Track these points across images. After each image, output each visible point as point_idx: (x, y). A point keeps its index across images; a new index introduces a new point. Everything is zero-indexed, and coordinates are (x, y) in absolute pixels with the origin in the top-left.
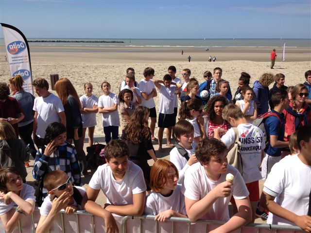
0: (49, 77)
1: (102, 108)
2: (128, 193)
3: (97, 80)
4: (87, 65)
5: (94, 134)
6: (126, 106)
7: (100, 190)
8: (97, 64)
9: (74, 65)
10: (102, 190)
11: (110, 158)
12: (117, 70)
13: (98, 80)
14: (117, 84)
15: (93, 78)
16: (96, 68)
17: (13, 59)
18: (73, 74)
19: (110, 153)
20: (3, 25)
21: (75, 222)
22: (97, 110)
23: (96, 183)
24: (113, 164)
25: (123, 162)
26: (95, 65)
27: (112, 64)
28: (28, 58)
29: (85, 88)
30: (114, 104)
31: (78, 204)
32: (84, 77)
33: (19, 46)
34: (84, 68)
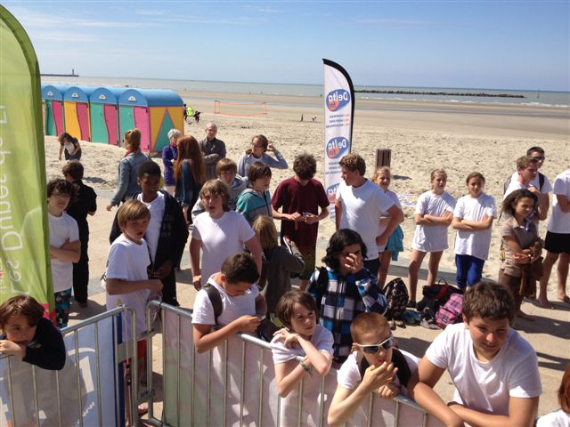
0: (375, 154)
1: (460, 219)
2: (500, 390)
3: (458, 165)
4: (444, 136)
5: (440, 265)
6: (515, 224)
7: (444, 370)
8: (464, 137)
9: (421, 135)
10: (449, 370)
11: (473, 315)
12: (503, 150)
13: (461, 165)
14: (498, 176)
15: (452, 162)
16: (460, 143)
17: (332, 119)
18: (417, 150)
19: (473, 307)
20: (327, 62)
21: (391, 415)
22: (450, 221)
23: (440, 354)
24: (477, 330)
25: (498, 330)
26: (459, 136)
27: (494, 139)
28: (349, 118)
29: (433, 178)
30: (487, 216)
31: (401, 383)
32: (434, 159)
33: (342, 97)
34: (437, 141)
